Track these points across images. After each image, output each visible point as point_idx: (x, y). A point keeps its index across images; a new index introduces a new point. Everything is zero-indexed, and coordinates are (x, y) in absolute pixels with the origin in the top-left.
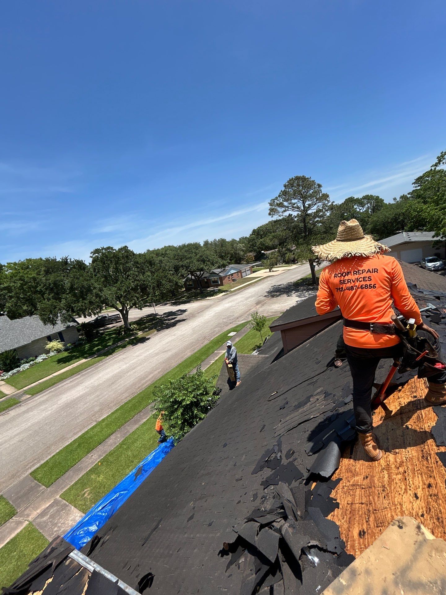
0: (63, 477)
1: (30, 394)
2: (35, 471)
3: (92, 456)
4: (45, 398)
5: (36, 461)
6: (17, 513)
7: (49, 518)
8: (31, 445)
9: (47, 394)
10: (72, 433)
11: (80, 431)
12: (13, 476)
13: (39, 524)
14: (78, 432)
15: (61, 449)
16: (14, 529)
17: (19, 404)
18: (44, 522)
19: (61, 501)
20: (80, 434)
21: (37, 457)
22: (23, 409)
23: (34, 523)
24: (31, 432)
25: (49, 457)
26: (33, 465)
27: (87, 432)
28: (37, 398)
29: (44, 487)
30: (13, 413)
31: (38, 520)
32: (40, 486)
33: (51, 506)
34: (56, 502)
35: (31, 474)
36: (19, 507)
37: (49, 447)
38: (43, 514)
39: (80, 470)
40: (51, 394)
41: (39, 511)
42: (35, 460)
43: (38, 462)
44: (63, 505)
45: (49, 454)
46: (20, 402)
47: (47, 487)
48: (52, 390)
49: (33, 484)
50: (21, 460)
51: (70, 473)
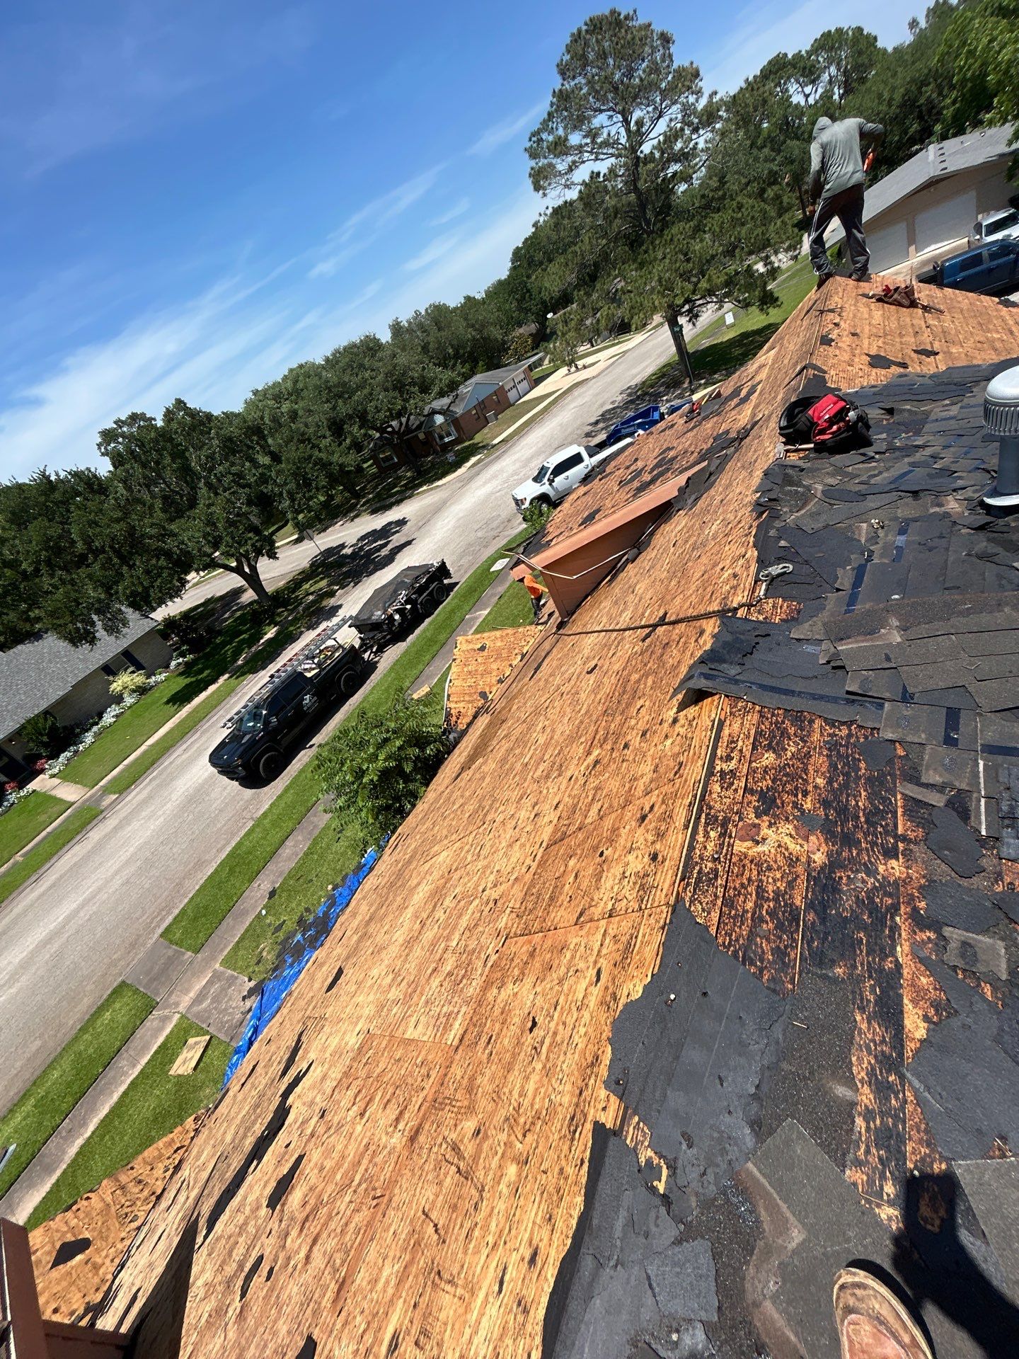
0: (217, 932)
1: (115, 793)
2: (168, 930)
3: (259, 885)
4: (145, 793)
5: (164, 913)
6: (158, 1003)
7: (212, 1002)
8: (147, 886)
9: (147, 785)
10: (214, 850)
11: (228, 843)
12: (133, 945)
13: (197, 1015)
14: (224, 846)
15: (202, 882)
16: (161, 1029)
17: (101, 817)
18: (205, 1010)
19: (223, 973)
20: (228, 849)
21: (164, 904)
22: (111, 823)
23: (189, 1016)
24: (139, 863)
25: (186, 901)
26: (162, 920)
27: (239, 844)
28: (129, 798)
29: (189, 953)
30: (95, 835)
31: (195, 1009)
32: (183, 954)
33: (210, 983)
34: (216, 976)
35: (161, 936)
36: (157, 994)
37: (180, 884)
38: (199, 999)
39: (245, 913)
40: (154, 783)
41: (192, 994)
42: (163, 910)
43: (169, 913)
44: (228, 979)
45: (184, 895)
46: (102, 812)
47: (197, 951)
48: (155, 774)
49: (170, 953)
50: (137, 915)
51: (229, 920)
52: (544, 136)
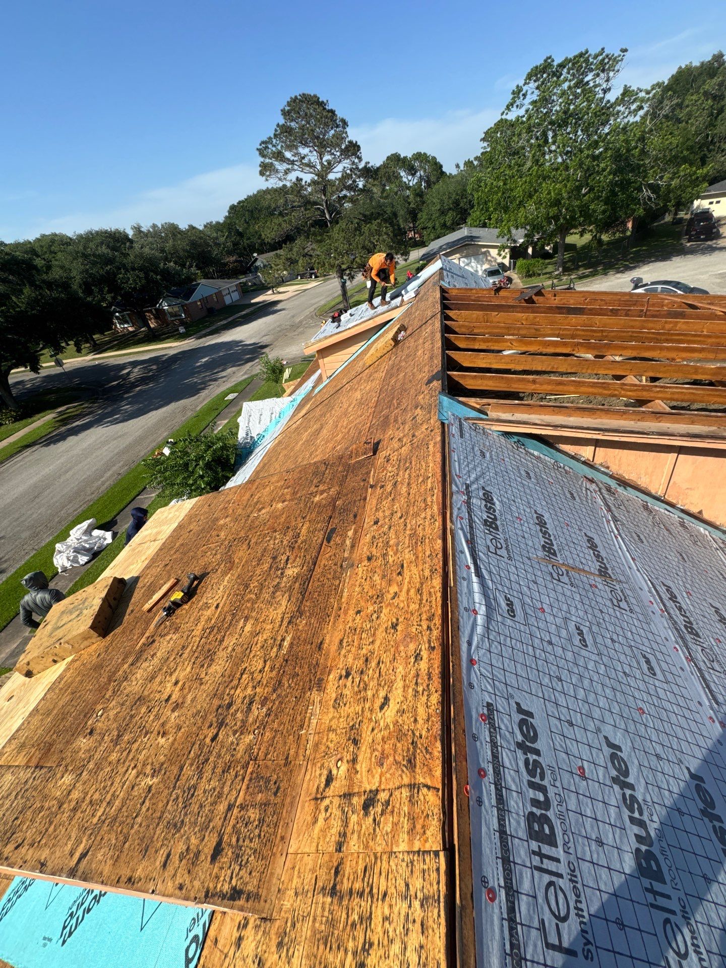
52: (270, 146)
